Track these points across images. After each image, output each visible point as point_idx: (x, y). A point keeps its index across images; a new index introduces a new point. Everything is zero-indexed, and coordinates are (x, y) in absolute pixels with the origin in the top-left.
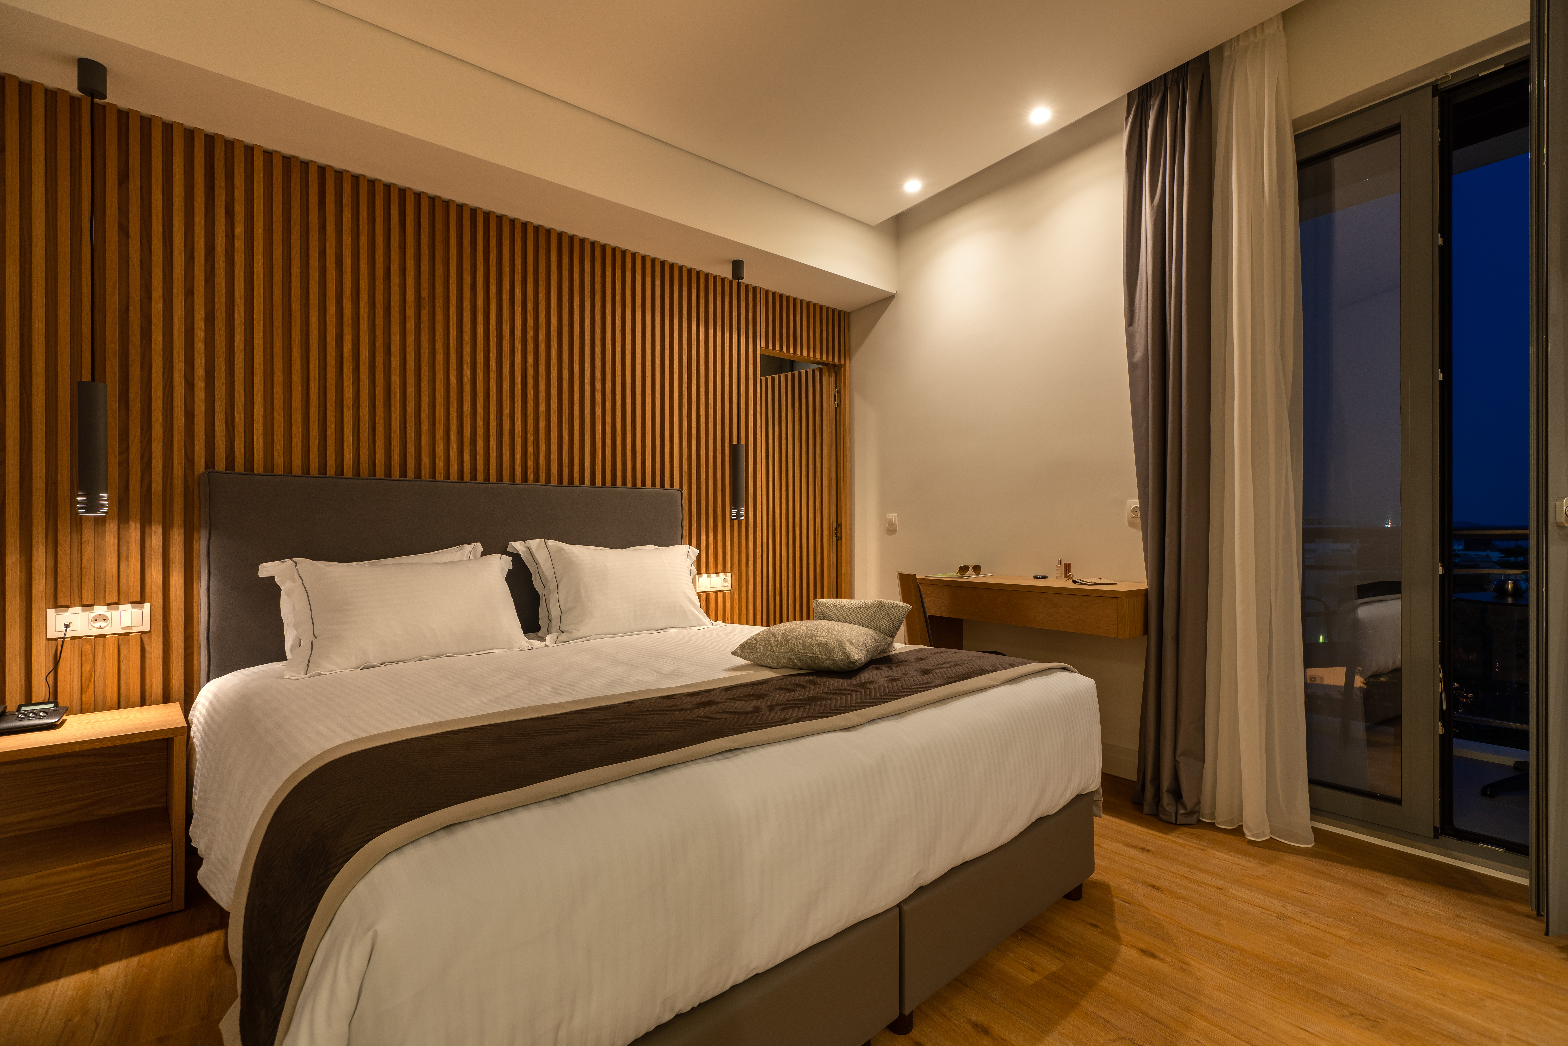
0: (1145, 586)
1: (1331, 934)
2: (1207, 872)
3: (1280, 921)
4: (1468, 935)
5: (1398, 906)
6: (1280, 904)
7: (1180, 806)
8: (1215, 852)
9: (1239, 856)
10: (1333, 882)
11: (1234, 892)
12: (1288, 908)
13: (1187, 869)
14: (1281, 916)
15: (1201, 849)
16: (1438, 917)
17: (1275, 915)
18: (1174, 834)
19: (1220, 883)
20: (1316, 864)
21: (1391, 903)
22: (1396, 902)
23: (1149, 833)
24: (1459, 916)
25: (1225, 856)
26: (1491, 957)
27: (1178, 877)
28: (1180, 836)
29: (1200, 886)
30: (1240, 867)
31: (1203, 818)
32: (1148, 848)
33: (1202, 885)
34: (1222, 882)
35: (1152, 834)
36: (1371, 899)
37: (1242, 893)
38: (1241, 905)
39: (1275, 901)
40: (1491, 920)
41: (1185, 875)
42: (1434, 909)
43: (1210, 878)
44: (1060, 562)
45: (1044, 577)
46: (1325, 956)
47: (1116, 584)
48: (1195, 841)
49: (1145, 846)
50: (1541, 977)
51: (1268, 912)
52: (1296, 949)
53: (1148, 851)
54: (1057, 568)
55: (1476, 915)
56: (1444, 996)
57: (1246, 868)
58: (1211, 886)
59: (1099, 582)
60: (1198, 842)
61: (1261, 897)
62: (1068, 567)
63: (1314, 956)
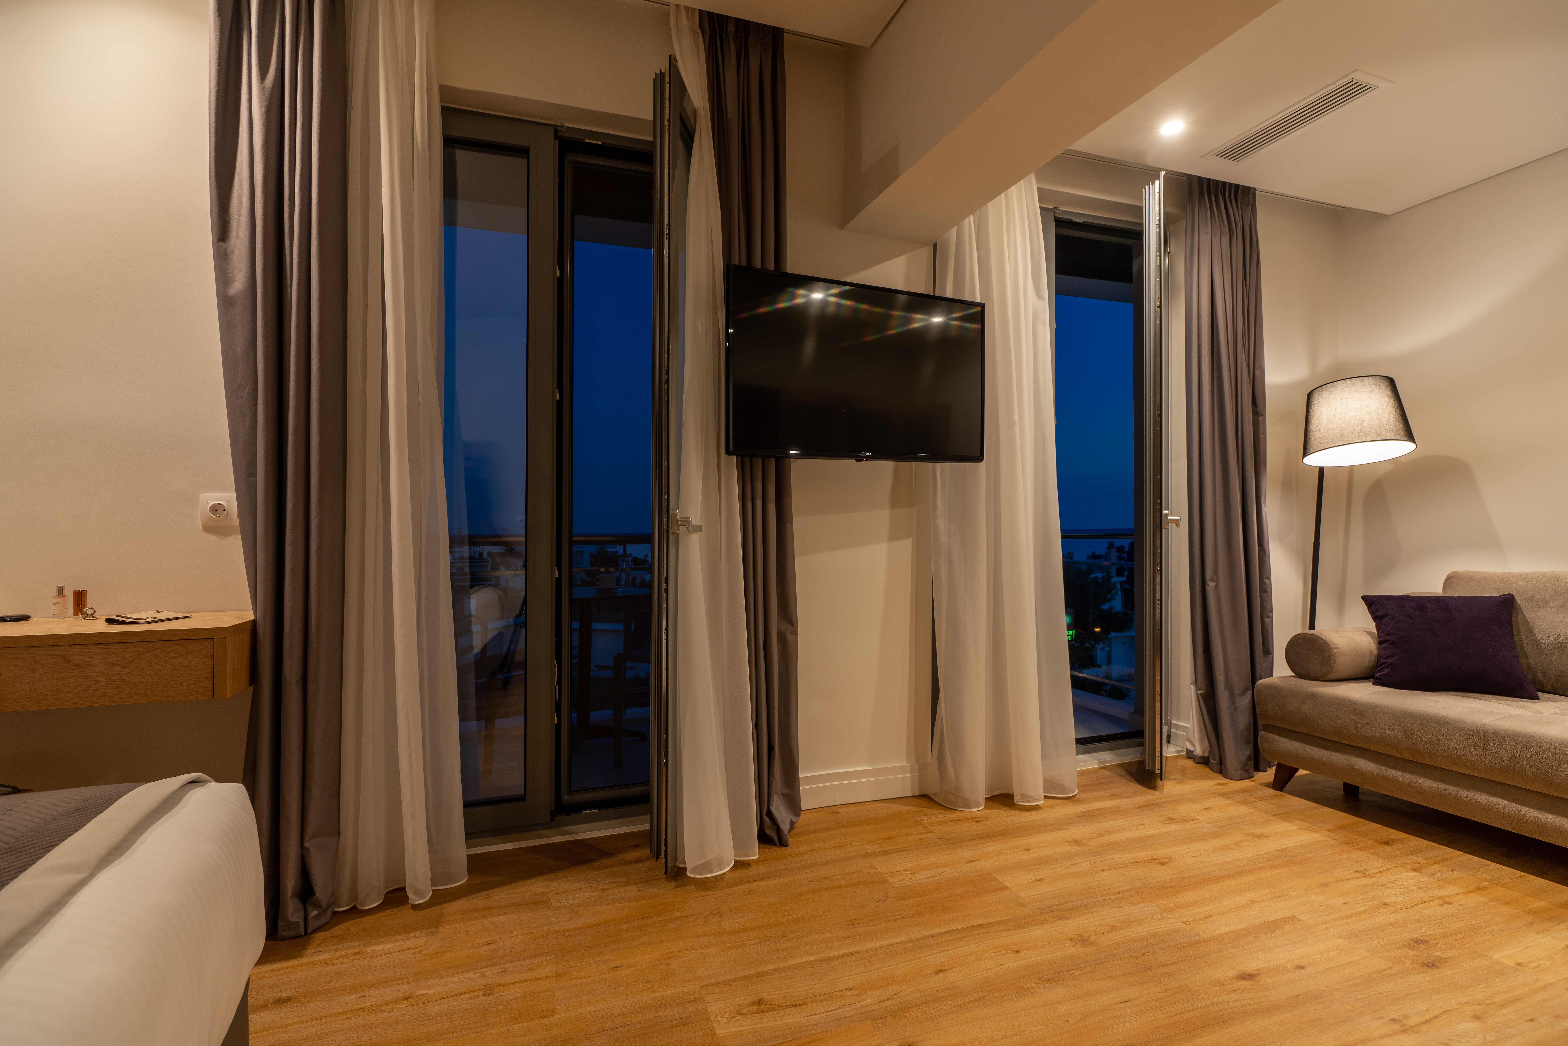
0: (249, 616)
1: (539, 979)
2: (378, 984)
3: (491, 998)
4: (620, 905)
5: (564, 907)
6: (478, 975)
7: (309, 908)
8: (373, 948)
9: (402, 937)
10: (504, 914)
11: (425, 992)
12: (487, 973)
13: (355, 996)
14: (488, 990)
15: (355, 954)
16: (593, 900)
17: (481, 993)
18: (309, 951)
19: (403, 989)
20: (477, 901)
21: (557, 908)
22: (560, 905)
23: (275, 971)
24: (604, 890)
25: (388, 946)
26: (644, 916)
27: (350, 1015)
28: (318, 949)
29: (384, 1011)
30: (411, 951)
31: (338, 908)
32: (285, 995)
33: (383, 1008)
34: (405, 987)
35: (279, 970)
36: (542, 913)
37: (432, 988)
38: (443, 1006)
39: (471, 975)
40: (621, 880)
41: (357, 1007)
42: (586, 894)
43: (388, 990)
44: (61, 591)
45: (24, 618)
46: (551, 1012)
47: (188, 617)
48: (340, 946)
49: (279, 995)
50: (677, 914)
51: (473, 995)
52: (526, 1024)
53: (288, 1000)
54: (54, 601)
55: (611, 881)
56: (648, 982)
57: (417, 950)
58: (396, 1001)
59: (160, 616)
60: (345, 945)
61: (455, 979)
62: (80, 598)
63: (545, 1020)
